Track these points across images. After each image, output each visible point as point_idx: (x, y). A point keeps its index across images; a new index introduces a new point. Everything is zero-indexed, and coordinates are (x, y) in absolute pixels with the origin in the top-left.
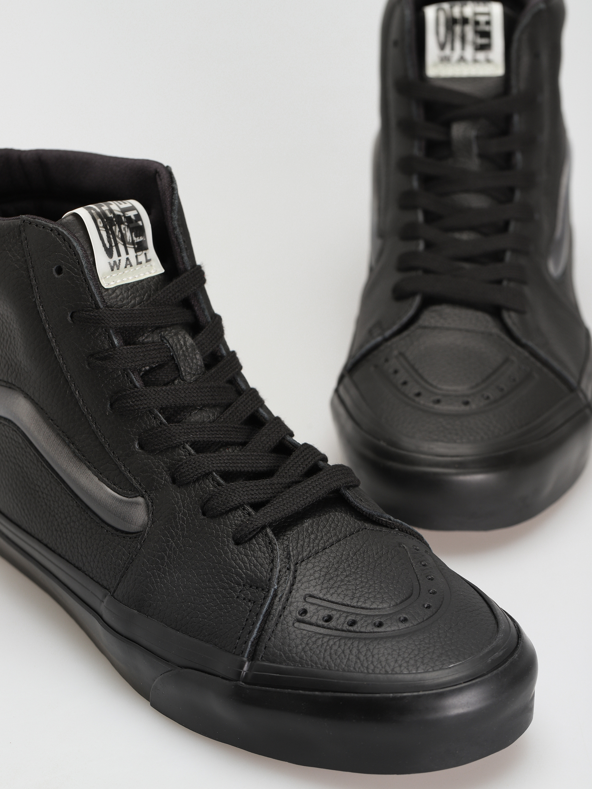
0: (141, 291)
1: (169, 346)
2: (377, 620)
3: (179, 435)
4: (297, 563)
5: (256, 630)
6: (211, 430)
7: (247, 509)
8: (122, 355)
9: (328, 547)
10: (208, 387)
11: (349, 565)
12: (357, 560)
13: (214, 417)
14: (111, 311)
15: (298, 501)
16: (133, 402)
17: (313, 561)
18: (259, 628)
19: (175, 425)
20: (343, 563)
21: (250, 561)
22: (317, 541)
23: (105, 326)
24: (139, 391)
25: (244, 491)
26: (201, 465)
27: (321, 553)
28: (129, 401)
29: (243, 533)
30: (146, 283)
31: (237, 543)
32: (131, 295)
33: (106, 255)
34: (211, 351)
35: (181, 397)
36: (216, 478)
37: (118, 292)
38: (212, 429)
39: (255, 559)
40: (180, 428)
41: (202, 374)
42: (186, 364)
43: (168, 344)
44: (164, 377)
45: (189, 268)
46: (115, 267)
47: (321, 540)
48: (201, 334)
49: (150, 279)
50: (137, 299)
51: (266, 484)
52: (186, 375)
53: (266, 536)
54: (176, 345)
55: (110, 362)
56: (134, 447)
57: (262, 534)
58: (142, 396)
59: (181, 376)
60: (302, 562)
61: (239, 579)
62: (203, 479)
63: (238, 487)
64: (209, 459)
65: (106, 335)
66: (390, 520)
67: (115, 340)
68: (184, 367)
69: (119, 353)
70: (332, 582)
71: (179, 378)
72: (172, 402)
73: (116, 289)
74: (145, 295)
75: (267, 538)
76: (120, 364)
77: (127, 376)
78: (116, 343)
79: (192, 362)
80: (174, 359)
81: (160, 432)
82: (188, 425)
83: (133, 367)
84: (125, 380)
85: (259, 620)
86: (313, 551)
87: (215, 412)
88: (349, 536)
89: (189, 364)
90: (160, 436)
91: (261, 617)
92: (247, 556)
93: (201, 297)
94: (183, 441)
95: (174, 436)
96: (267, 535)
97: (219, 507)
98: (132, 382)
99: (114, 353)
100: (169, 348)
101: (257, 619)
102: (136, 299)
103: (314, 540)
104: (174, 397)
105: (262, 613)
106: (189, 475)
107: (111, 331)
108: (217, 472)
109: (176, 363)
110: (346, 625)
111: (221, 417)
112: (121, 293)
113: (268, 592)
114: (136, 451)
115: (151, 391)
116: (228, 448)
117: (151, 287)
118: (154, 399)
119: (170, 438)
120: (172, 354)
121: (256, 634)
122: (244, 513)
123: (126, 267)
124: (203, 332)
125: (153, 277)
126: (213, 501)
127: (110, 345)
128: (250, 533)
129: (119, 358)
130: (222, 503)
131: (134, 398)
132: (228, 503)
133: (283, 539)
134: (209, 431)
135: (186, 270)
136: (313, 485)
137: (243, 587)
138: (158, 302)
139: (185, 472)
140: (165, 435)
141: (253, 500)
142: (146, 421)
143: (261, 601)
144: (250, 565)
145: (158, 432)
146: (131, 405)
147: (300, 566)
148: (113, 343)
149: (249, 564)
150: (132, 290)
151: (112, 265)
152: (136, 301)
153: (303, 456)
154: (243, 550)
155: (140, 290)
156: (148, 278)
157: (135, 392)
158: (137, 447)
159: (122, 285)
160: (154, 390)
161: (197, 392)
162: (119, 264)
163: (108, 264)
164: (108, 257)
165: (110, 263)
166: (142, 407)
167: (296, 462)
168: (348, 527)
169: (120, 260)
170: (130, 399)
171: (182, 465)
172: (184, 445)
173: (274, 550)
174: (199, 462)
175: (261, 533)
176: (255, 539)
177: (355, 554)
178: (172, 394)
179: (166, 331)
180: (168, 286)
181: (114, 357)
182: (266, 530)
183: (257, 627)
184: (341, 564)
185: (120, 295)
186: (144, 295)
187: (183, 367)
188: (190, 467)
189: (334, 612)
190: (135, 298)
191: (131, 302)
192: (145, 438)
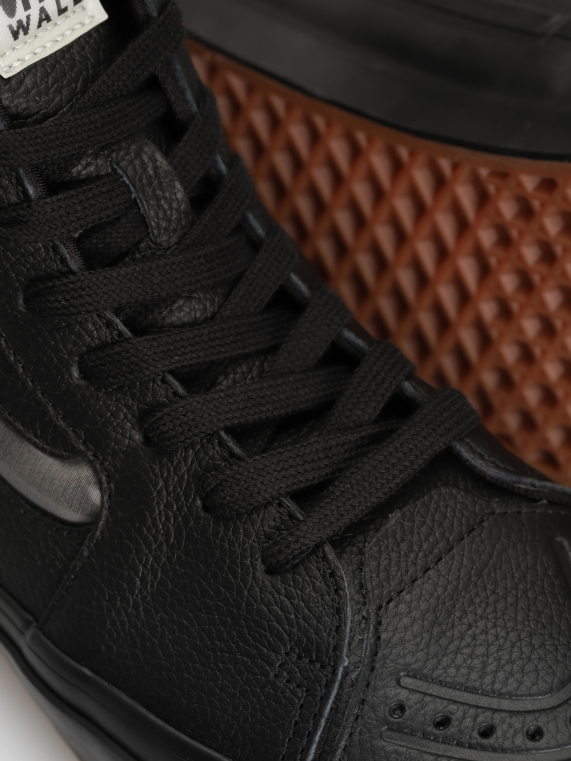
0: (70, 73)
1: (128, 182)
2: (531, 723)
3: (154, 360)
4: (380, 607)
5: (314, 747)
6: (211, 339)
7: (287, 505)
8: (44, 215)
9: (433, 566)
10: (202, 257)
11: (471, 602)
12: (485, 588)
13: (214, 309)
14: (20, 134)
15: (378, 486)
16: (66, 300)
17: (408, 598)
18: (319, 742)
19: (145, 340)
20: (461, 598)
21: (297, 609)
22: (412, 556)
23: (10, 164)
24: (78, 280)
25: (279, 472)
26: (198, 419)
27: (422, 580)
28: (60, 298)
29: (281, 557)
30: (79, 53)
31: (271, 571)
32: (52, 86)
33: (4, 12)
34: (201, 175)
35: (155, 284)
36: (226, 444)
37: (28, 81)
38: (212, 336)
39: (305, 605)
40: (155, 344)
41: (188, 226)
42: (161, 214)
43: (125, 179)
44: (120, 240)
45: (155, 14)
46: (21, 31)
47: (419, 551)
48: (182, 144)
49: (84, 38)
50: (65, 92)
51: (317, 450)
52: (160, 234)
53: (325, 561)
54: (141, 180)
55: (21, 230)
56: (71, 375)
57: (317, 556)
58: (83, 289)
59: (151, 235)
60: (388, 603)
61: (277, 643)
62: (201, 442)
63: (267, 463)
64: (211, 406)
65: (12, 178)
66: (533, 485)
67: (29, 187)
68: (156, 221)
69: (38, 213)
70: (444, 641)
71: (148, 239)
72: (137, 295)
73: (25, 77)
74: (79, 80)
75: (326, 564)
76: (41, 233)
77: (54, 250)
78: (31, 192)
79: (171, 208)
80: (138, 205)
81: (120, 354)
82: (169, 335)
83: (64, 235)
84: (51, 258)
85: (319, 729)
86: (406, 579)
87: (215, 297)
88: (468, 535)
89: (165, 214)
90: (119, 362)
91: (323, 723)
92: (289, 596)
93: (179, 67)
94: (163, 372)
95: (145, 362)
96: (325, 558)
97: (235, 503)
98: (63, 261)
99: (29, 213)
100: (128, 185)
101: (316, 725)
102: (62, 93)
103: (407, 555)
104: (141, 285)
105: (324, 716)
106: (175, 436)
107: (21, 171)
108: (227, 430)
109: (142, 214)
110: (475, 734)
111: (226, 305)
112: (34, 86)
113: (334, 672)
114: (75, 384)
115: (99, 278)
116: (240, 366)
117: (88, 59)
118: (106, 293)
119: (137, 365)
120: (135, 197)
121: (314, 753)
122: (281, 514)
123: (39, 26)
124: (185, 138)
125: (89, 34)
126: (223, 491)
127: (20, 196)
128: (294, 558)
129: (37, 222)
130: (240, 497)
131: (68, 293)
132: (251, 496)
133: (352, 553)
134: (207, 342)
135: (149, 18)
136: (405, 451)
137: (286, 656)
138: (103, 96)
139: (168, 432)
140: (128, 359)
141: (295, 487)
142: (92, 331)
143: (320, 691)
144: (296, 617)
145: (115, 353)
146: (64, 307)
147: (386, 611)
148: (25, 192)
149: (295, 614)
150: (54, 75)
151: (15, 29)
152: (62, 96)
153: (374, 376)
154: (281, 585)
155: (68, 72)
156: (79, 38)
157: (71, 283)
158: (76, 374)
159: (35, 64)
160: (105, 277)
161: (182, 269)
162: (28, 24)
163: (8, 28)
164: (6, 16)
165: (10, 27)
166: (85, 309)
167: (363, 392)
168: (463, 515)
169: (28, 17)
170: (61, 295)
171: (162, 418)
172: (164, 376)
173: (341, 590)
174: (193, 412)
175: (314, 555)
176: (303, 565)
177: (480, 575)
178: (138, 279)
179: (120, 150)
180: (120, 59)
181: (29, 221)
182: (323, 549)
183: (315, 742)
184: (458, 600)
185: (33, 89)
186: (77, 82)
187: (154, 221)
188: (178, 422)
189: (453, 707)
190: (59, 91)
191: (53, 100)
192: (91, 364)
